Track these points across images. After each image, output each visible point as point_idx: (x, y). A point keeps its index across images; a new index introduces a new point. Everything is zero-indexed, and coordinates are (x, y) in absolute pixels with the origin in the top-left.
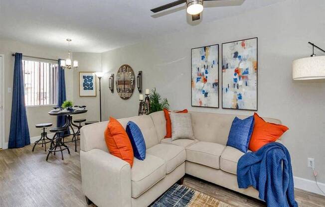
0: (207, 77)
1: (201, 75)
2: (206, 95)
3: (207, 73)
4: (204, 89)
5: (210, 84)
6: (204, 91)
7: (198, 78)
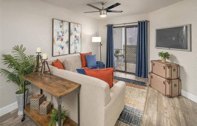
0: (63, 38)
1: (59, 37)
2: (62, 48)
3: (63, 36)
4: (61, 45)
5: (64, 42)
6: (61, 46)
7: (58, 38)
